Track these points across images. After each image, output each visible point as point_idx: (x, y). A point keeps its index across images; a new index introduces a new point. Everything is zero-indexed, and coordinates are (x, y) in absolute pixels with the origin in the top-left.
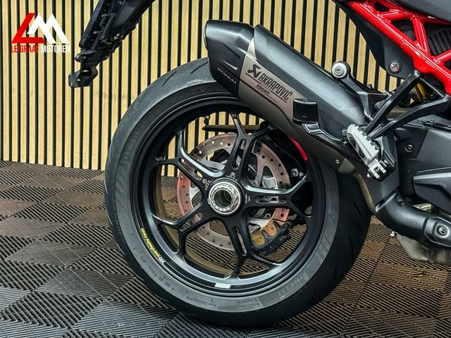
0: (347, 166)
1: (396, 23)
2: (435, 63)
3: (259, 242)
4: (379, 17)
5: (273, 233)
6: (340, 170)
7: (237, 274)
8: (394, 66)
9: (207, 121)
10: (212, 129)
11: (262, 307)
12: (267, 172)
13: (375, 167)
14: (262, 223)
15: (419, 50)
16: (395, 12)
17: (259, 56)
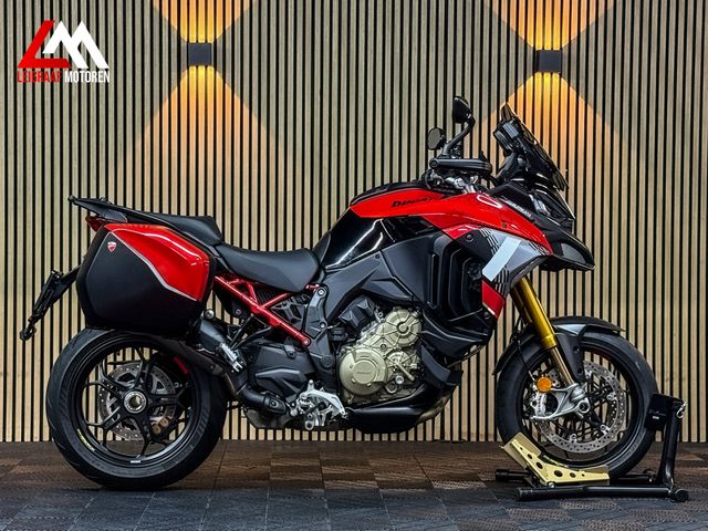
0: (218, 369)
1: (237, 286)
2: (262, 308)
3: (157, 431)
5: (166, 425)
6: (214, 373)
8: (238, 311)
9: (115, 358)
10: (119, 363)
11: (164, 471)
12: (160, 386)
13: (236, 365)
14: (158, 419)
15: (252, 301)
16: (237, 281)
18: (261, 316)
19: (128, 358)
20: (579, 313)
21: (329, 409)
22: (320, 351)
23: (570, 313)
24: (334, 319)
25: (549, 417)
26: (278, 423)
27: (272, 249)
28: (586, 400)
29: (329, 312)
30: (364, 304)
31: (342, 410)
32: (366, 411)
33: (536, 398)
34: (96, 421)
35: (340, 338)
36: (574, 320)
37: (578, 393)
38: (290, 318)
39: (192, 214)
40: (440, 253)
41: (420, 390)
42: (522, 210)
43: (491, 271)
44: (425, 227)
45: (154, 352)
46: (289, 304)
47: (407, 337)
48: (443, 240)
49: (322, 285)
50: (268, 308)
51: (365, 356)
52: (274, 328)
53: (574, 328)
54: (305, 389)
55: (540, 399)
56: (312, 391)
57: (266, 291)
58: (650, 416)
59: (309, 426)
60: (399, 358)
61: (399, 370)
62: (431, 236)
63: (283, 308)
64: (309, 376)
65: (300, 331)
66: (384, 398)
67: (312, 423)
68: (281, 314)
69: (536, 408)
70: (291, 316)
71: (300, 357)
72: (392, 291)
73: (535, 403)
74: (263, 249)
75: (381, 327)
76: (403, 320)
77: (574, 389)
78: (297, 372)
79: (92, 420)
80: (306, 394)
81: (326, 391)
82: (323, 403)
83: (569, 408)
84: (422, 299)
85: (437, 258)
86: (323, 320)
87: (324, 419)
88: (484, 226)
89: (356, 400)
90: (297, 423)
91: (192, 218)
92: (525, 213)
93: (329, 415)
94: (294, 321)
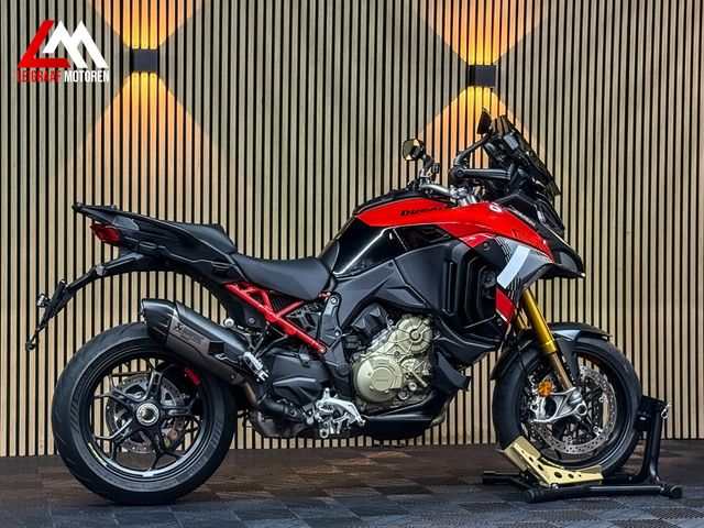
0: (238, 378)
1: (252, 295)
2: (277, 317)
3: (167, 444)
4: (243, 292)
5: (174, 437)
6: (233, 383)
7: (153, 468)
8: (252, 320)
9: (120, 370)
10: (125, 375)
11: (178, 483)
12: (168, 397)
13: (262, 374)
14: (167, 431)
15: (267, 309)
16: (251, 290)
17: (180, 317)
18: (277, 325)
19: (134, 369)
20: (573, 320)
21: (346, 417)
22: (336, 359)
23: (565, 319)
24: (347, 327)
25: (549, 420)
26: (292, 432)
27: (284, 257)
28: (584, 403)
29: (342, 320)
30: (376, 312)
31: (358, 418)
32: (378, 417)
33: (537, 402)
34: (102, 434)
35: (353, 346)
36: (568, 325)
37: (577, 396)
38: (305, 326)
39: (206, 221)
40: (458, 261)
41: (430, 397)
42: (527, 219)
43: (505, 279)
44: (441, 236)
45: (160, 361)
46: (303, 312)
47: (419, 344)
48: (460, 248)
49: (333, 293)
50: (283, 317)
51: (382, 363)
52: (290, 337)
53: (570, 334)
54: (320, 398)
55: (539, 404)
56: (327, 399)
57: (281, 299)
58: (638, 417)
59: (324, 434)
60: (412, 365)
61: (412, 377)
62: (448, 245)
63: (298, 316)
64: (325, 385)
65: (316, 339)
66: (396, 404)
67: (327, 431)
68: (297, 322)
69: (536, 412)
70: (306, 324)
71: (315, 366)
72: (406, 298)
73: (534, 407)
74: (275, 257)
75: (394, 334)
76: (415, 327)
77: (572, 393)
78: (313, 380)
79: (97, 433)
80: (322, 401)
81: (340, 398)
82: (337, 411)
83: (566, 412)
84: (436, 306)
85: (455, 265)
86: (337, 328)
87: (339, 427)
88: (497, 235)
89: (368, 407)
90: (311, 432)
91: (206, 225)
92: (531, 222)
93: (345, 422)
94: (309, 329)
